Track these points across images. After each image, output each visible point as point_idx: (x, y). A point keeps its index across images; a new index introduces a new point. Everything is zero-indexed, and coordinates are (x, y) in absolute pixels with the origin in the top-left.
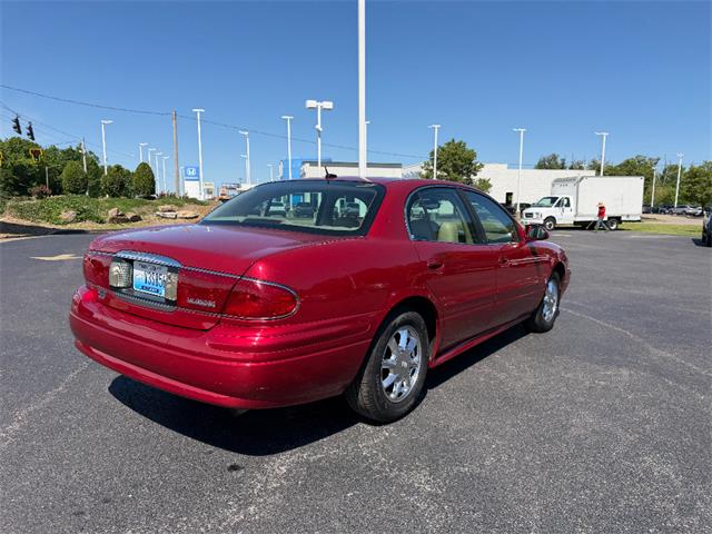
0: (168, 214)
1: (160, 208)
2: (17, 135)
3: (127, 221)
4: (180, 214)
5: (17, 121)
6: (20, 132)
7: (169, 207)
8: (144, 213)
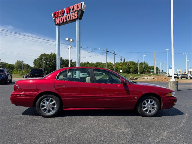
0: (145, 78)
1: (144, 76)
2: (121, 61)
3: (134, 79)
4: (149, 78)
5: (121, 58)
6: (121, 60)
7: (146, 76)
8: (139, 78)
